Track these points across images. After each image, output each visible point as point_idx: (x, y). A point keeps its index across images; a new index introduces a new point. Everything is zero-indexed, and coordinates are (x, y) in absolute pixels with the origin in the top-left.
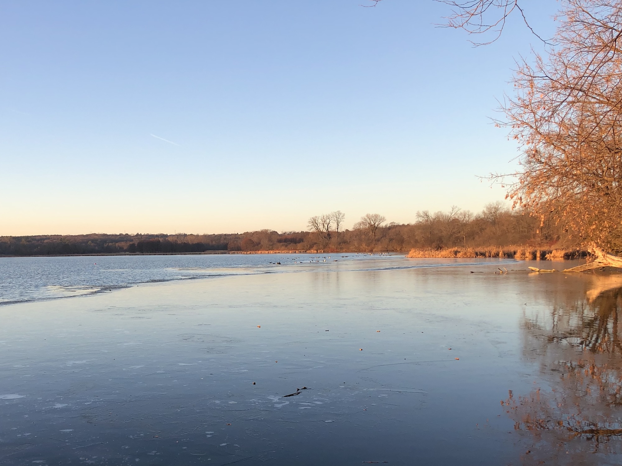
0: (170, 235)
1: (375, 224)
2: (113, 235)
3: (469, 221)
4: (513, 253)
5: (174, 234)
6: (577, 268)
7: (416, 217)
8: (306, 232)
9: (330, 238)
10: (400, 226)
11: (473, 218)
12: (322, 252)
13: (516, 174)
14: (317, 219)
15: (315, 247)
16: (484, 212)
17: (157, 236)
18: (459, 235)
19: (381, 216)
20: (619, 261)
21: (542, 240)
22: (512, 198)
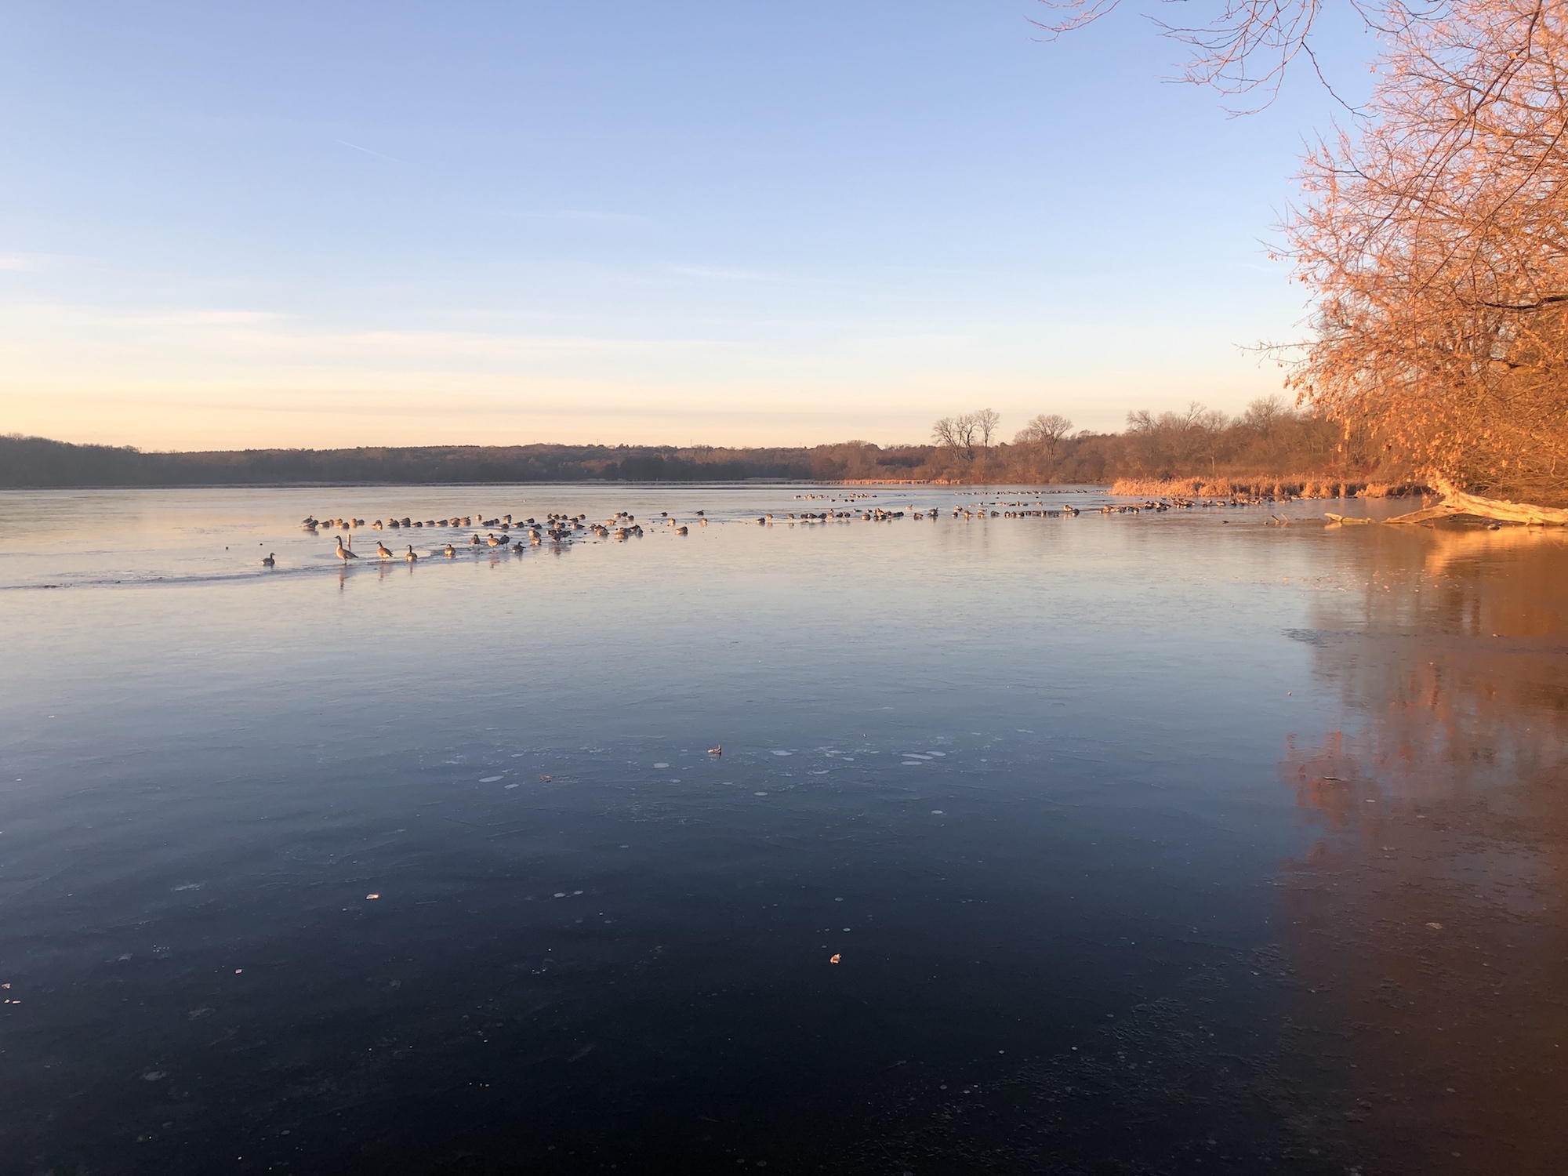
0: (682, 449)
1: (1053, 433)
2: (574, 448)
3: (1222, 430)
4: (1298, 488)
5: (690, 447)
6: (1408, 518)
7: (1128, 422)
8: (929, 446)
9: (972, 458)
10: (1098, 437)
11: (1227, 426)
12: (958, 482)
13: (1302, 345)
14: (949, 423)
15: (944, 476)
16: (1247, 414)
17: (657, 449)
18: (1203, 454)
19: (1063, 419)
20: (1480, 504)
21: (1348, 466)
22: (1295, 387)
